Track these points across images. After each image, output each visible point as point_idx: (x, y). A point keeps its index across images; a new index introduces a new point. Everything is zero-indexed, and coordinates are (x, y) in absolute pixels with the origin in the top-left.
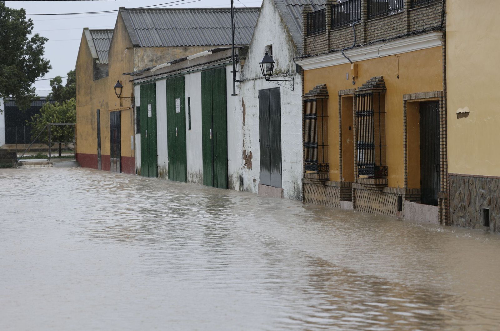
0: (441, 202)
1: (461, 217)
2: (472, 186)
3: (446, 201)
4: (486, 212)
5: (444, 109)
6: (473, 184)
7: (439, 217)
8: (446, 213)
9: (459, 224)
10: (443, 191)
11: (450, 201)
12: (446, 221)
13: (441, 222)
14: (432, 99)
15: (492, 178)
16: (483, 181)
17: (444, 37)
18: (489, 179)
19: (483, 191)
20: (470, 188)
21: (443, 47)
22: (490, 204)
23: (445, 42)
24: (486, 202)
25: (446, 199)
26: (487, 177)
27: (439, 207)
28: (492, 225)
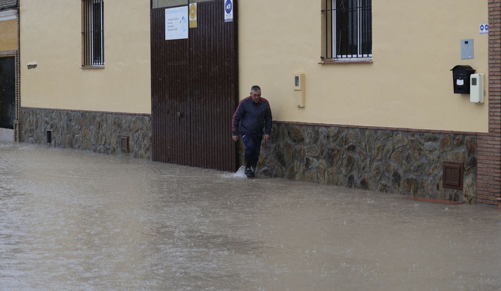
0: (16, 127)
1: (31, 136)
2: (39, 115)
3: (19, 125)
4: (49, 133)
5: (18, 62)
6: (39, 114)
7: (15, 137)
8: (19, 134)
9: (29, 142)
10: (17, 119)
11: (23, 126)
12: (19, 139)
13: (16, 140)
14: (9, 56)
15: (53, 110)
16: (47, 112)
17: (18, 13)
18: (51, 111)
19: (46, 119)
20: (38, 116)
21: (18, 20)
22: (52, 127)
23: (19, 16)
24: (49, 126)
25: (19, 124)
26: (50, 109)
27: (14, 129)
28: (53, 142)
